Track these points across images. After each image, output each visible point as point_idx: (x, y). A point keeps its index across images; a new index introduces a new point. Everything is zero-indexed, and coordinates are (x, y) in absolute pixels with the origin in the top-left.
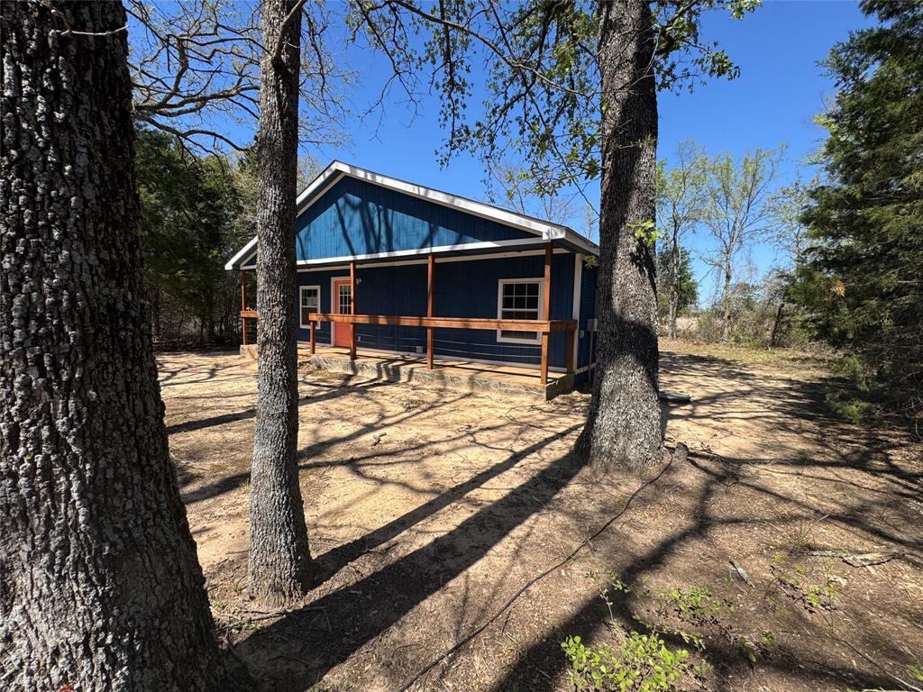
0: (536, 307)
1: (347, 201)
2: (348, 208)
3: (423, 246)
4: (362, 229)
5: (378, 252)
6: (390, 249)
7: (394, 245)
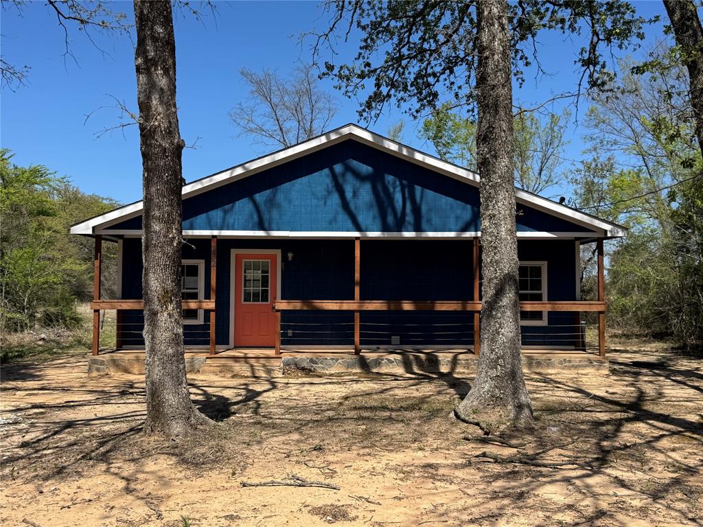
0: (540, 290)
1: (348, 169)
2: (349, 177)
3: (465, 229)
4: (375, 203)
5: (400, 230)
6: (418, 228)
7: (424, 225)
